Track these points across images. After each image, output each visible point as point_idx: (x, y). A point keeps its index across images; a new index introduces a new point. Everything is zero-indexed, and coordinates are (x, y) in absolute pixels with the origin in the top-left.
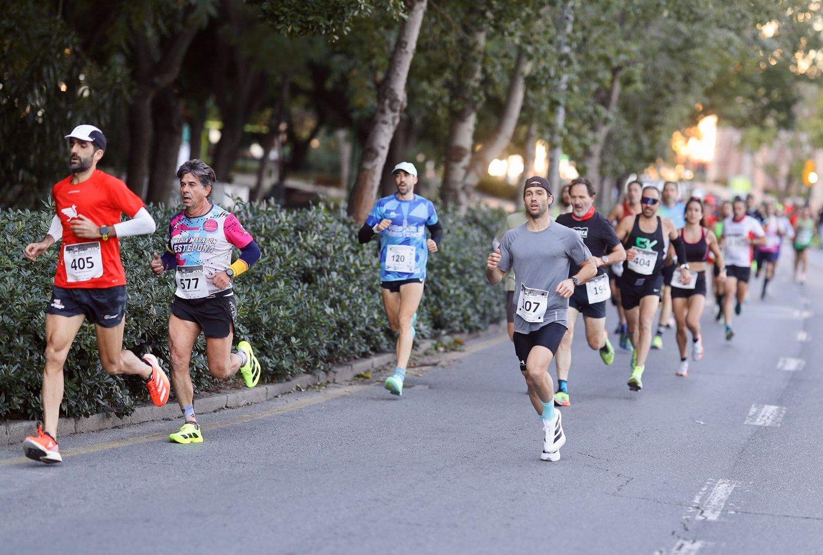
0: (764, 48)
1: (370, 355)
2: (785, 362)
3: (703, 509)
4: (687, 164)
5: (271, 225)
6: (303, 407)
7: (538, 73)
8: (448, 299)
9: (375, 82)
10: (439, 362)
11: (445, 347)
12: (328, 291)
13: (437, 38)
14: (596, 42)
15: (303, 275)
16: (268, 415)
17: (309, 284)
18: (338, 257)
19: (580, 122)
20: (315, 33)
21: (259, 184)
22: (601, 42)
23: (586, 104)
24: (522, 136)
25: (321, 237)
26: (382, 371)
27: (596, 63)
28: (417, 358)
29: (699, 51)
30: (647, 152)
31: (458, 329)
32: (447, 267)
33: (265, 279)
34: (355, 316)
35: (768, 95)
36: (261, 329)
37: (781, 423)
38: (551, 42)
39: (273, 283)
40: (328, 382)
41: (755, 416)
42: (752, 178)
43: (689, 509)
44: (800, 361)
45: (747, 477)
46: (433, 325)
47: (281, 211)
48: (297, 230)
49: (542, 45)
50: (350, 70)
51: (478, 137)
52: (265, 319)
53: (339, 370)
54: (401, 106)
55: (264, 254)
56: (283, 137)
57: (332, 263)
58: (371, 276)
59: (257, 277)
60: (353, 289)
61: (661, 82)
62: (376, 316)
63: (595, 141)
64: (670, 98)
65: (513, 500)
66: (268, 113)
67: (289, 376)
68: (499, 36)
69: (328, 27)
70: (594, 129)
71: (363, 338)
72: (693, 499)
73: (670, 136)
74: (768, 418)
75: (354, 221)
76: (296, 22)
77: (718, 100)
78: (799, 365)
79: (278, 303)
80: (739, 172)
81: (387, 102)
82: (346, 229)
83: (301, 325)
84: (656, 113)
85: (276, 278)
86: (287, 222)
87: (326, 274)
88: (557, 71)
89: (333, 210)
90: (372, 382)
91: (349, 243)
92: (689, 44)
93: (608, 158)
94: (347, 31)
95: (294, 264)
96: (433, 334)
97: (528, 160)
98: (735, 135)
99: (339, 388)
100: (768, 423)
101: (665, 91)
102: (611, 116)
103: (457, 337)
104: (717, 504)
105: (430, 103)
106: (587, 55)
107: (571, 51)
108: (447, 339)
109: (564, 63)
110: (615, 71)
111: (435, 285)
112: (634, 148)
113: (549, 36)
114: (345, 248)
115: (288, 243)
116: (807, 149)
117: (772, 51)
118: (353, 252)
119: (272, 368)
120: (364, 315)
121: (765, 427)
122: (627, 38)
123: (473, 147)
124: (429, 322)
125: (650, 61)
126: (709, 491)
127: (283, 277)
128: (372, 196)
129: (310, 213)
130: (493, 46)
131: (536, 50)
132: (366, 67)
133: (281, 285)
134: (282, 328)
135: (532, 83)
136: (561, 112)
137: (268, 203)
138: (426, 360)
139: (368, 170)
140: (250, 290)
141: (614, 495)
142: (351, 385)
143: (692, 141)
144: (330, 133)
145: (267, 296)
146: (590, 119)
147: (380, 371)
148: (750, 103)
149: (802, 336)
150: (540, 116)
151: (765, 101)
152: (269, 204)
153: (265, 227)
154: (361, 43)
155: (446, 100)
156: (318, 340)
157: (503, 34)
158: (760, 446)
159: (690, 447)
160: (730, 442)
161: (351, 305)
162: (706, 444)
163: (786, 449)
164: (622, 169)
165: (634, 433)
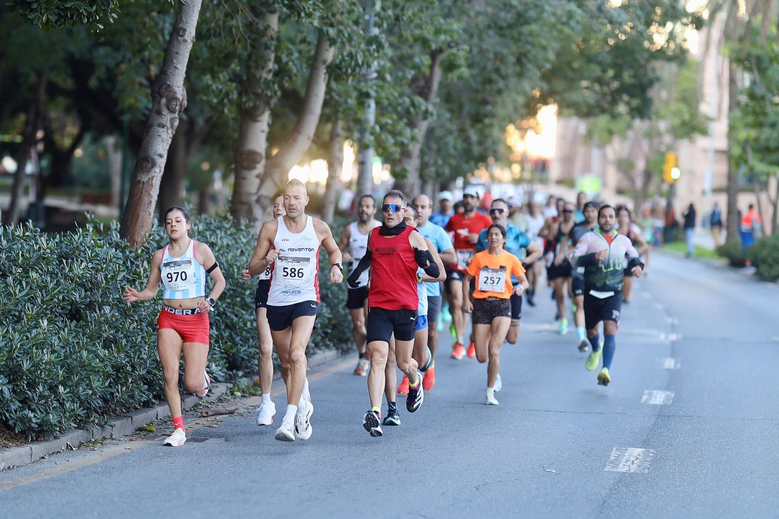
0: (611, 22)
1: (154, 404)
2: (650, 394)
4: (522, 162)
5: (29, 253)
6: (75, 469)
7: (343, 60)
9: (149, 78)
10: (236, 409)
11: (243, 392)
12: (100, 329)
13: (221, 23)
14: (411, 21)
15: (70, 310)
16: (34, 480)
17: (78, 321)
18: (111, 288)
19: (395, 116)
20: (75, 23)
21: (13, 204)
22: (417, 21)
23: (401, 95)
24: (326, 137)
25: (90, 265)
26: (169, 423)
27: (411, 47)
28: (210, 406)
29: (534, 27)
30: (476, 150)
32: (242, 295)
33: (25, 317)
34: (134, 358)
35: (617, 77)
36: (22, 378)
37: (648, 468)
38: (356, 23)
39: (34, 322)
40: (104, 438)
41: (618, 459)
42: (603, 176)
44: (668, 393)
46: (227, 365)
47: (41, 236)
48: (60, 257)
49: (346, 27)
50: (118, 65)
51: (272, 140)
52: (26, 365)
53: (118, 423)
54: (181, 105)
55: (23, 288)
56: (40, 147)
57: (104, 294)
59: (15, 316)
61: (490, 66)
63: (413, 139)
64: (501, 84)
66: (22, 117)
67: (57, 432)
68: (294, 18)
69: (90, 15)
70: (411, 125)
71: (144, 384)
73: (503, 130)
74: (633, 462)
75: (128, 244)
76: (51, 9)
77: (559, 84)
78: (667, 397)
79: (41, 346)
80: (587, 169)
81: (164, 101)
82: (120, 255)
83: (70, 371)
84: (485, 102)
85: (38, 316)
86: (48, 248)
87: (97, 308)
88: (364, 56)
89: (103, 232)
90: (157, 436)
91: (123, 271)
92: (521, 19)
93: (429, 158)
94: (113, 18)
95: (58, 299)
96: (228, 377)
97: (334, 164)
98: (582, 126)
99: (117, 444)
100: (633, 468)
101: (494, 76)
102: (431, 108)
105: (215, 100)
106: (401, 36)
107: (381, 33)
108: (244, 382)
109: (374, 47)
110: (434, 55)
111: (228, 317)
112: (460, 145)
113: (354, 17)
114: (119, 278)
115: (52, 274)
116: (667, 139)
117: (621, 24)
118: (128, 281)
119: (36, 423)
120: (145, 357)
121: (630, 474)
122: (447, 15)
123: (268, 150)
124: (222, 362)
125: (475, 40)
127: (46, 315)
129: (76, 237)
130: (287, 30)
131: (340, 32)
132: (138, 60)
133: (45, 323)
134: (47, 376)
135: (336, 72)
136: (372, 103)
137: (25, 226)
138: (220, 407)
139: (144, 183)
140: (8, 331)
142: (131, 440)
143: (530, 134)
144: (96, 140)
145: (27, 338)
146: (408, 112)
147: (165, 422)
148: (597, 87)
149: (670, 363)
150: (347, 111)
151: (615, 85)
152: (26, 228)
153: (22, 255)
154: (130, 31)
155: (234, 96)
156: (91, 389)
157: (299, 15)
158: (624, 496)
159: (540, 500)
160: (589, 493)
161: (129, 345)
162: (559, 497)
163: (655, 499)
164: (447, 171)
165: (473, 486)
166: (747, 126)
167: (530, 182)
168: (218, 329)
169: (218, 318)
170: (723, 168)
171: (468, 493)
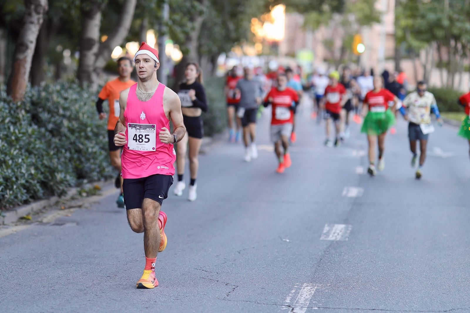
1: (30, 201)
2: (348, 191)
3: (293, 307)
4: (263, 41)
8: (87, 156)
10: (83, 204)
11: (87, 193)
19: (181, 14)
26: (40, 213)
28: (65, 202)
30: (233, 35)
31: (96, 178)
32: (85, 131)
34: (17, 172)
37: (348, 238)
41: (328, 232)
42: (314, 51)
43: (283, 308)
44: (359, 189)
45: (325, 281)
46: (77, 176)
51: (103, 31)
53: (7, 214)
54: (44, 9)
58: (27, 141)
60: (15, 152)
62: (33, 171)
63: (193, 29)
65: (147, 308)
70: (192, 19)
71: (24, 189)
72: (285, 300)
73: (250, 22)
74: (338, 234)
75: (12, 99)
78: (359, 192)
80: (304, 46)
81: (33, 7)
82: (6, 106)
84: (238, 4)
90: (32, 223)
93: (204, 41)
96: (77, 183)
98: (301, 19)
99: (7, 228)
100: (339, 238)
102: (204, 9)
103: (96, 184)
104: (303, 303)
105: (65, 6)
108: (88, 186)
111: (76, 145)
114: (7, 121)
116: (355, 26)
118: (12, 123)
120: (24, 171)
121: (337, 242)
123: (100, 38)
124: (74, 174)
126: (297, 293)
128: (24, 80)
136: (166, 8)
138: (73, 203)
139: (21, 60)
141: (224, 299)
142: (16, 225)
143: (266, 24)
146: (189, 12)
147: (38, 213)
149: (360, 170)
150: (150, 12)
155: (78, 3)
158: (334, 256)
159: (280, 259)
160: (311, 254)
161: (14, 164)
162: (292, 257)
163: (353, 257)
164: (215, 49)
165: (237, 251)
166: (407, 17)
167: (269, 55)
168: (71, 153)
169: (70, 146)
170: (391, 44)
171: (233, 255)
